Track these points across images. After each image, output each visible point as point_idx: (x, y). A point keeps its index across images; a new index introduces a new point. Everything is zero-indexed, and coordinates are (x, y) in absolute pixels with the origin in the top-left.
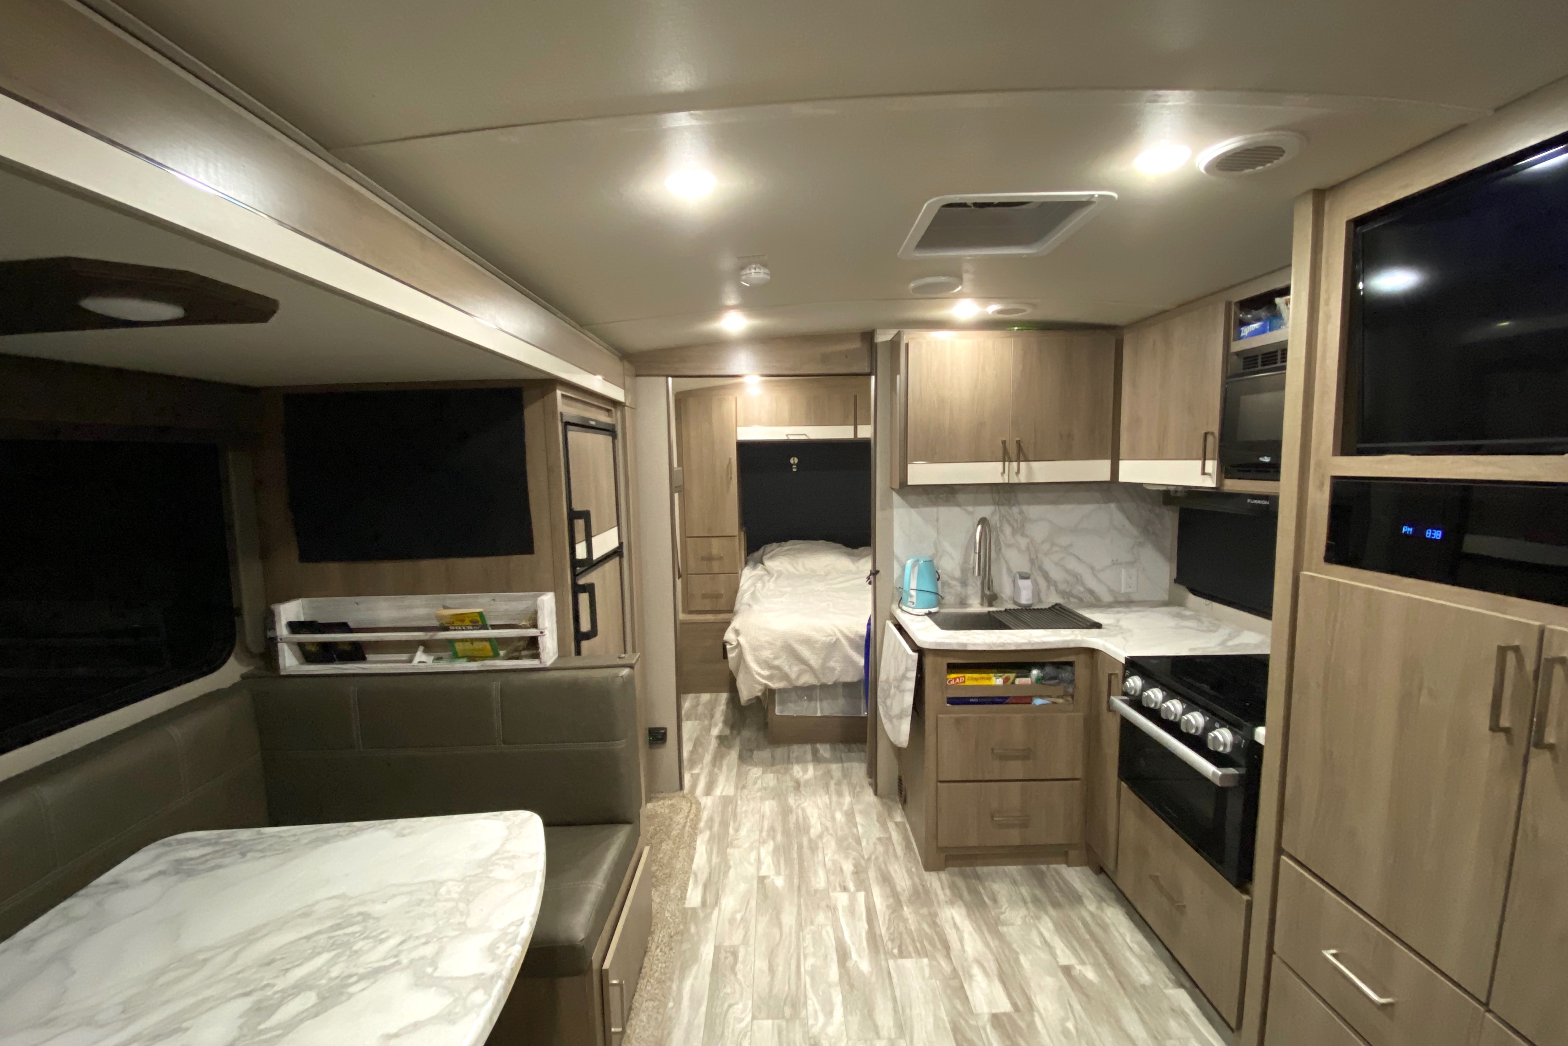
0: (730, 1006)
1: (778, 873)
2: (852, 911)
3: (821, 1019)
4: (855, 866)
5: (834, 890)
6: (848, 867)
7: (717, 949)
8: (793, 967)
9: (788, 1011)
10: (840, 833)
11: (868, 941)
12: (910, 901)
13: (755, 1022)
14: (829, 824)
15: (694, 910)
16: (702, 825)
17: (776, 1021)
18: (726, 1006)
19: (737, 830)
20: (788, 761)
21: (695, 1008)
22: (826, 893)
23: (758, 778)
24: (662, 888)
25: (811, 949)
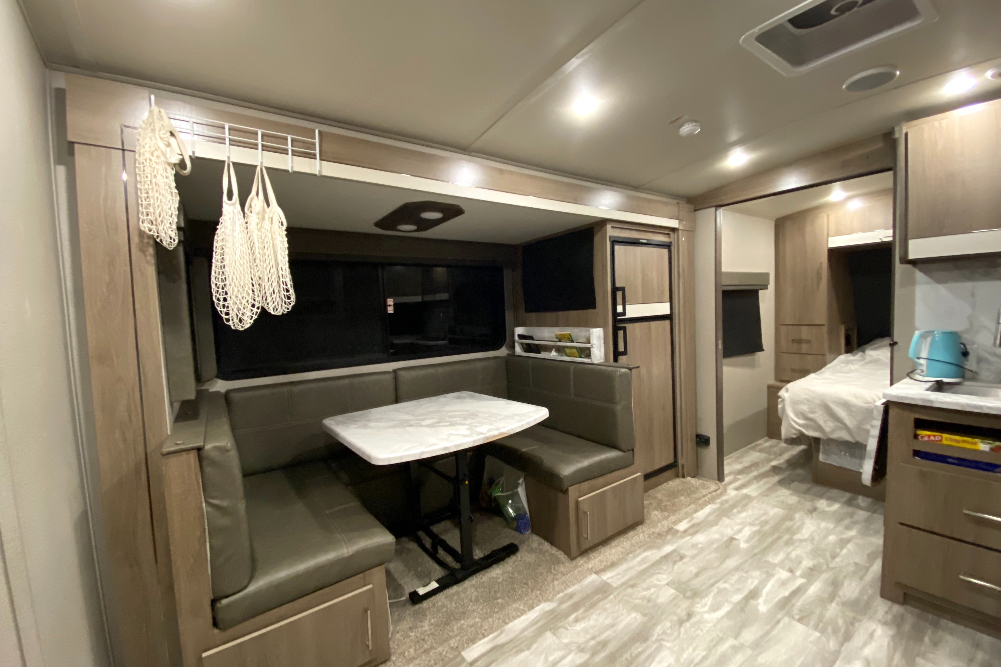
0: (660, 573)
1: (747, 541)
2: (784, 583)
3: (706, 609)
4: (815, 566)
5: (783, 568)
6: (807, 563)
7: (674, 551)
8: (712, 581)
9: (689, 594)
10: (823, 546)
11: (780, 601)
12: (844, 604)
13: (667, 587)
14: (817, 538)
15: (677, 531)
16: (718, 501)
17: (678, 593)
18: (657, 571)
19: (739, 512)
20: (821, 496)
21: (640, 563)
22: (774, 566)
23: (783, 495)
24: (666, 514)
25: (733, 582)
